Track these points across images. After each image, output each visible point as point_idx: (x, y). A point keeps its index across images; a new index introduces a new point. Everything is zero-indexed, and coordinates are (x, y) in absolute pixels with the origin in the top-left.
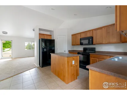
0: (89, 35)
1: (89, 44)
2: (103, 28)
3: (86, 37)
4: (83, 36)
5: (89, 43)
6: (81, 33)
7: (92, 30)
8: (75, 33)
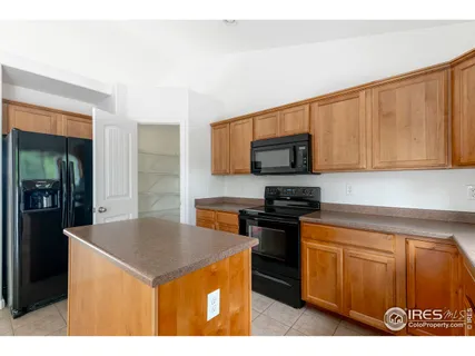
0: (292, 127)
1: (293, 169)
2: (362, 94)
3: (279, 135)
4: (265, 130)
5: (293, 165)
6: (253, 116)
7: (310, 102)
8: (227, 118)
